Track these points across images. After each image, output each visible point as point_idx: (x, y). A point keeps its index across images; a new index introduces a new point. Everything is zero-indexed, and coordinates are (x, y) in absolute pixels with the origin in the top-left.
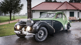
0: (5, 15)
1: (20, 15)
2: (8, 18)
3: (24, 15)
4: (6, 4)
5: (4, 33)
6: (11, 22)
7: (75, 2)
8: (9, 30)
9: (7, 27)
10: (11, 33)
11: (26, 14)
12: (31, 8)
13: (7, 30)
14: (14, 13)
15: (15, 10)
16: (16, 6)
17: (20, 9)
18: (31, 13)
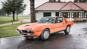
0: (8, 16)
1: (23, 16)
2: (12, 19)
3: (27, 16)
4: (8, 4)
5: (8, 34)
6: (14, 23)
7: (80, 2)
8: (13, 31)
9: (10, 28)
10: (15, 33)
11: (29, 14)
12: (34, 9)
13: (11, 31)
14: (17, 14)
15: (18, 11)
16: (19, 7)
17: (23, 9)
18: (34, 13)
